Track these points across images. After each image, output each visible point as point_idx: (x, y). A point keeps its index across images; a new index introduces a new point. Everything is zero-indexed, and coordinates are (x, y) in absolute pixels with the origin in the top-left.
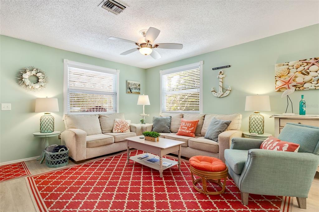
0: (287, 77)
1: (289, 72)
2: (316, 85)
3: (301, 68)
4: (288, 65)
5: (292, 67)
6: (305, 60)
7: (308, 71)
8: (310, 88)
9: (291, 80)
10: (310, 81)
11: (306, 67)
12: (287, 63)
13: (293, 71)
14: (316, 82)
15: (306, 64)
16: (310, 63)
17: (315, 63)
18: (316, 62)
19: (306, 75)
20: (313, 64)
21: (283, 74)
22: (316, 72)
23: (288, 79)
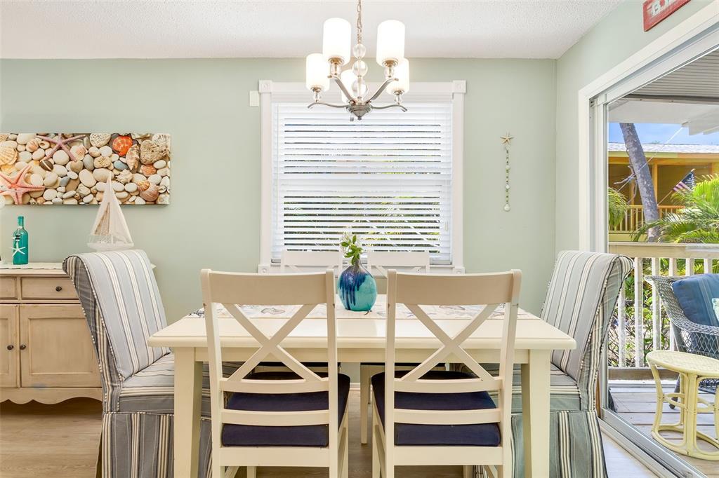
0: (13, 170)
1: (18, 157)
2: (65, 196)
3: (39, 153)
4: (15, 140)
5: (23, 148)
6: (46, 135)
7: (51, 160)
8: (55, 200)
9: (22, 179)
10: (54, 186)
11: (48, 152)
12: (15, 136)
13: (25, 156)
14: (63, 189)
15: (47, 145)
16: (55, 144)
17: (63, 146)
18: (66, 143)
19: (46, 169)
20: (60, 148)
21: (8, 162)
22: (65, 165)
23: (16, 175)
